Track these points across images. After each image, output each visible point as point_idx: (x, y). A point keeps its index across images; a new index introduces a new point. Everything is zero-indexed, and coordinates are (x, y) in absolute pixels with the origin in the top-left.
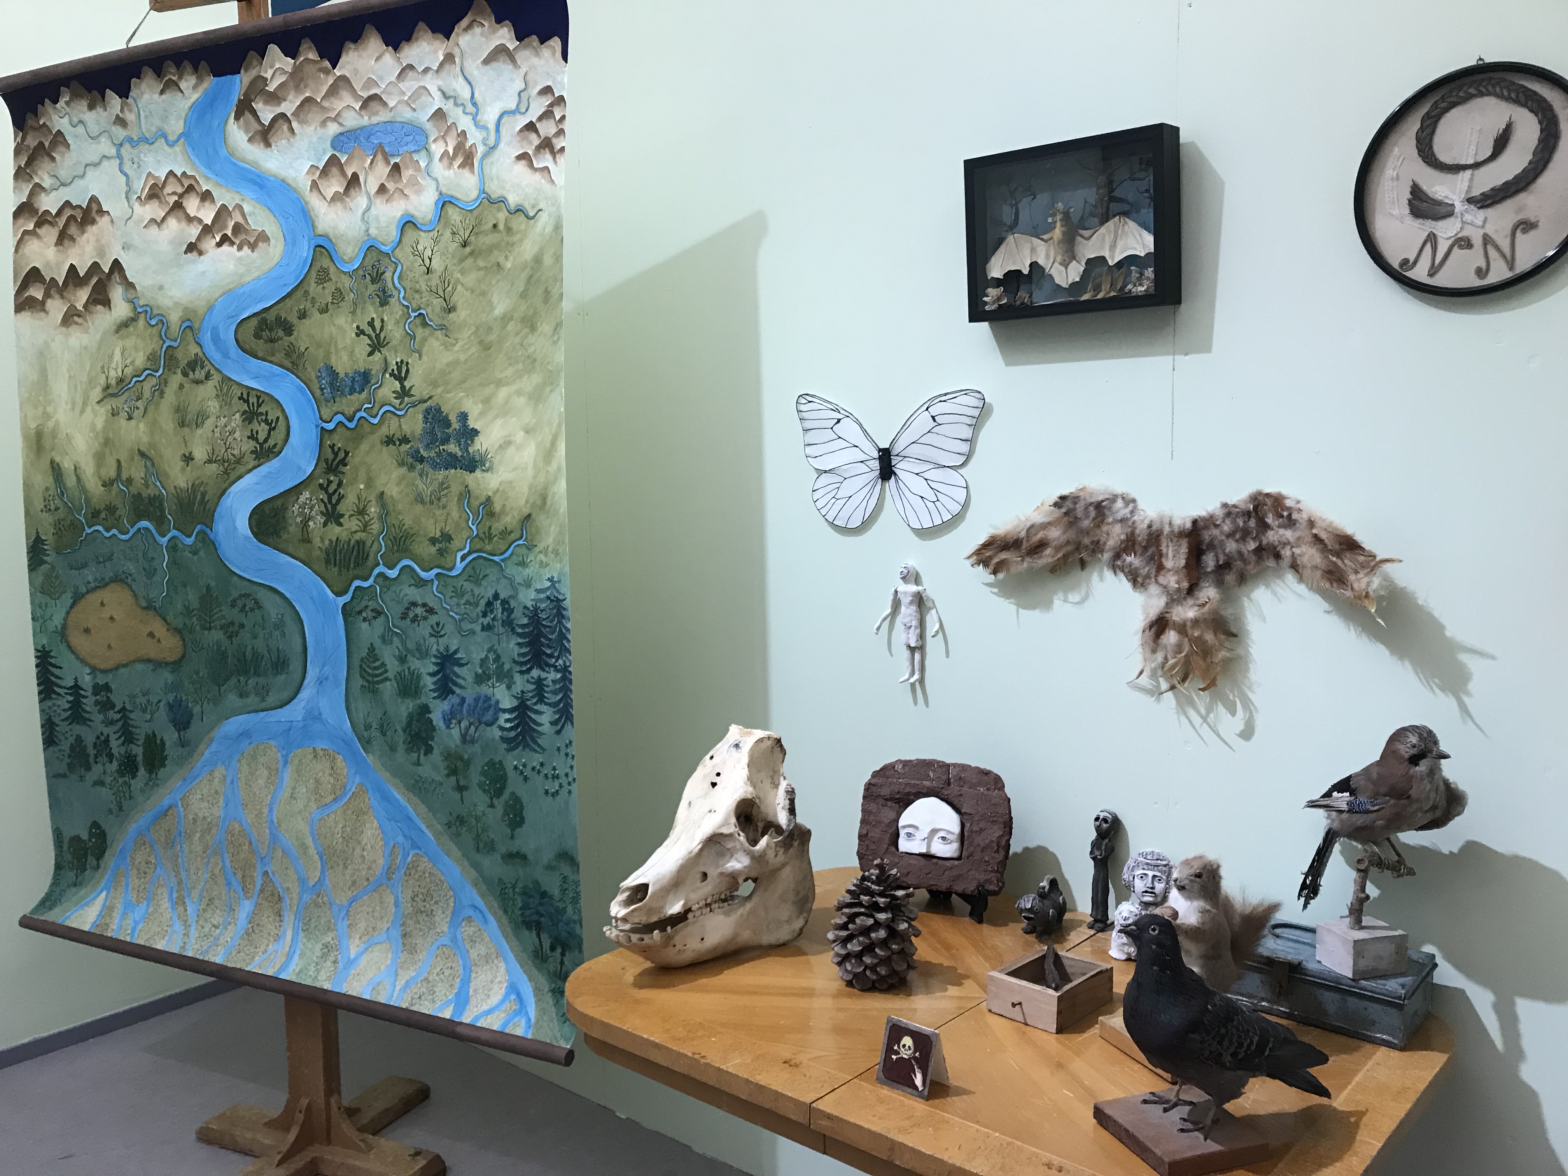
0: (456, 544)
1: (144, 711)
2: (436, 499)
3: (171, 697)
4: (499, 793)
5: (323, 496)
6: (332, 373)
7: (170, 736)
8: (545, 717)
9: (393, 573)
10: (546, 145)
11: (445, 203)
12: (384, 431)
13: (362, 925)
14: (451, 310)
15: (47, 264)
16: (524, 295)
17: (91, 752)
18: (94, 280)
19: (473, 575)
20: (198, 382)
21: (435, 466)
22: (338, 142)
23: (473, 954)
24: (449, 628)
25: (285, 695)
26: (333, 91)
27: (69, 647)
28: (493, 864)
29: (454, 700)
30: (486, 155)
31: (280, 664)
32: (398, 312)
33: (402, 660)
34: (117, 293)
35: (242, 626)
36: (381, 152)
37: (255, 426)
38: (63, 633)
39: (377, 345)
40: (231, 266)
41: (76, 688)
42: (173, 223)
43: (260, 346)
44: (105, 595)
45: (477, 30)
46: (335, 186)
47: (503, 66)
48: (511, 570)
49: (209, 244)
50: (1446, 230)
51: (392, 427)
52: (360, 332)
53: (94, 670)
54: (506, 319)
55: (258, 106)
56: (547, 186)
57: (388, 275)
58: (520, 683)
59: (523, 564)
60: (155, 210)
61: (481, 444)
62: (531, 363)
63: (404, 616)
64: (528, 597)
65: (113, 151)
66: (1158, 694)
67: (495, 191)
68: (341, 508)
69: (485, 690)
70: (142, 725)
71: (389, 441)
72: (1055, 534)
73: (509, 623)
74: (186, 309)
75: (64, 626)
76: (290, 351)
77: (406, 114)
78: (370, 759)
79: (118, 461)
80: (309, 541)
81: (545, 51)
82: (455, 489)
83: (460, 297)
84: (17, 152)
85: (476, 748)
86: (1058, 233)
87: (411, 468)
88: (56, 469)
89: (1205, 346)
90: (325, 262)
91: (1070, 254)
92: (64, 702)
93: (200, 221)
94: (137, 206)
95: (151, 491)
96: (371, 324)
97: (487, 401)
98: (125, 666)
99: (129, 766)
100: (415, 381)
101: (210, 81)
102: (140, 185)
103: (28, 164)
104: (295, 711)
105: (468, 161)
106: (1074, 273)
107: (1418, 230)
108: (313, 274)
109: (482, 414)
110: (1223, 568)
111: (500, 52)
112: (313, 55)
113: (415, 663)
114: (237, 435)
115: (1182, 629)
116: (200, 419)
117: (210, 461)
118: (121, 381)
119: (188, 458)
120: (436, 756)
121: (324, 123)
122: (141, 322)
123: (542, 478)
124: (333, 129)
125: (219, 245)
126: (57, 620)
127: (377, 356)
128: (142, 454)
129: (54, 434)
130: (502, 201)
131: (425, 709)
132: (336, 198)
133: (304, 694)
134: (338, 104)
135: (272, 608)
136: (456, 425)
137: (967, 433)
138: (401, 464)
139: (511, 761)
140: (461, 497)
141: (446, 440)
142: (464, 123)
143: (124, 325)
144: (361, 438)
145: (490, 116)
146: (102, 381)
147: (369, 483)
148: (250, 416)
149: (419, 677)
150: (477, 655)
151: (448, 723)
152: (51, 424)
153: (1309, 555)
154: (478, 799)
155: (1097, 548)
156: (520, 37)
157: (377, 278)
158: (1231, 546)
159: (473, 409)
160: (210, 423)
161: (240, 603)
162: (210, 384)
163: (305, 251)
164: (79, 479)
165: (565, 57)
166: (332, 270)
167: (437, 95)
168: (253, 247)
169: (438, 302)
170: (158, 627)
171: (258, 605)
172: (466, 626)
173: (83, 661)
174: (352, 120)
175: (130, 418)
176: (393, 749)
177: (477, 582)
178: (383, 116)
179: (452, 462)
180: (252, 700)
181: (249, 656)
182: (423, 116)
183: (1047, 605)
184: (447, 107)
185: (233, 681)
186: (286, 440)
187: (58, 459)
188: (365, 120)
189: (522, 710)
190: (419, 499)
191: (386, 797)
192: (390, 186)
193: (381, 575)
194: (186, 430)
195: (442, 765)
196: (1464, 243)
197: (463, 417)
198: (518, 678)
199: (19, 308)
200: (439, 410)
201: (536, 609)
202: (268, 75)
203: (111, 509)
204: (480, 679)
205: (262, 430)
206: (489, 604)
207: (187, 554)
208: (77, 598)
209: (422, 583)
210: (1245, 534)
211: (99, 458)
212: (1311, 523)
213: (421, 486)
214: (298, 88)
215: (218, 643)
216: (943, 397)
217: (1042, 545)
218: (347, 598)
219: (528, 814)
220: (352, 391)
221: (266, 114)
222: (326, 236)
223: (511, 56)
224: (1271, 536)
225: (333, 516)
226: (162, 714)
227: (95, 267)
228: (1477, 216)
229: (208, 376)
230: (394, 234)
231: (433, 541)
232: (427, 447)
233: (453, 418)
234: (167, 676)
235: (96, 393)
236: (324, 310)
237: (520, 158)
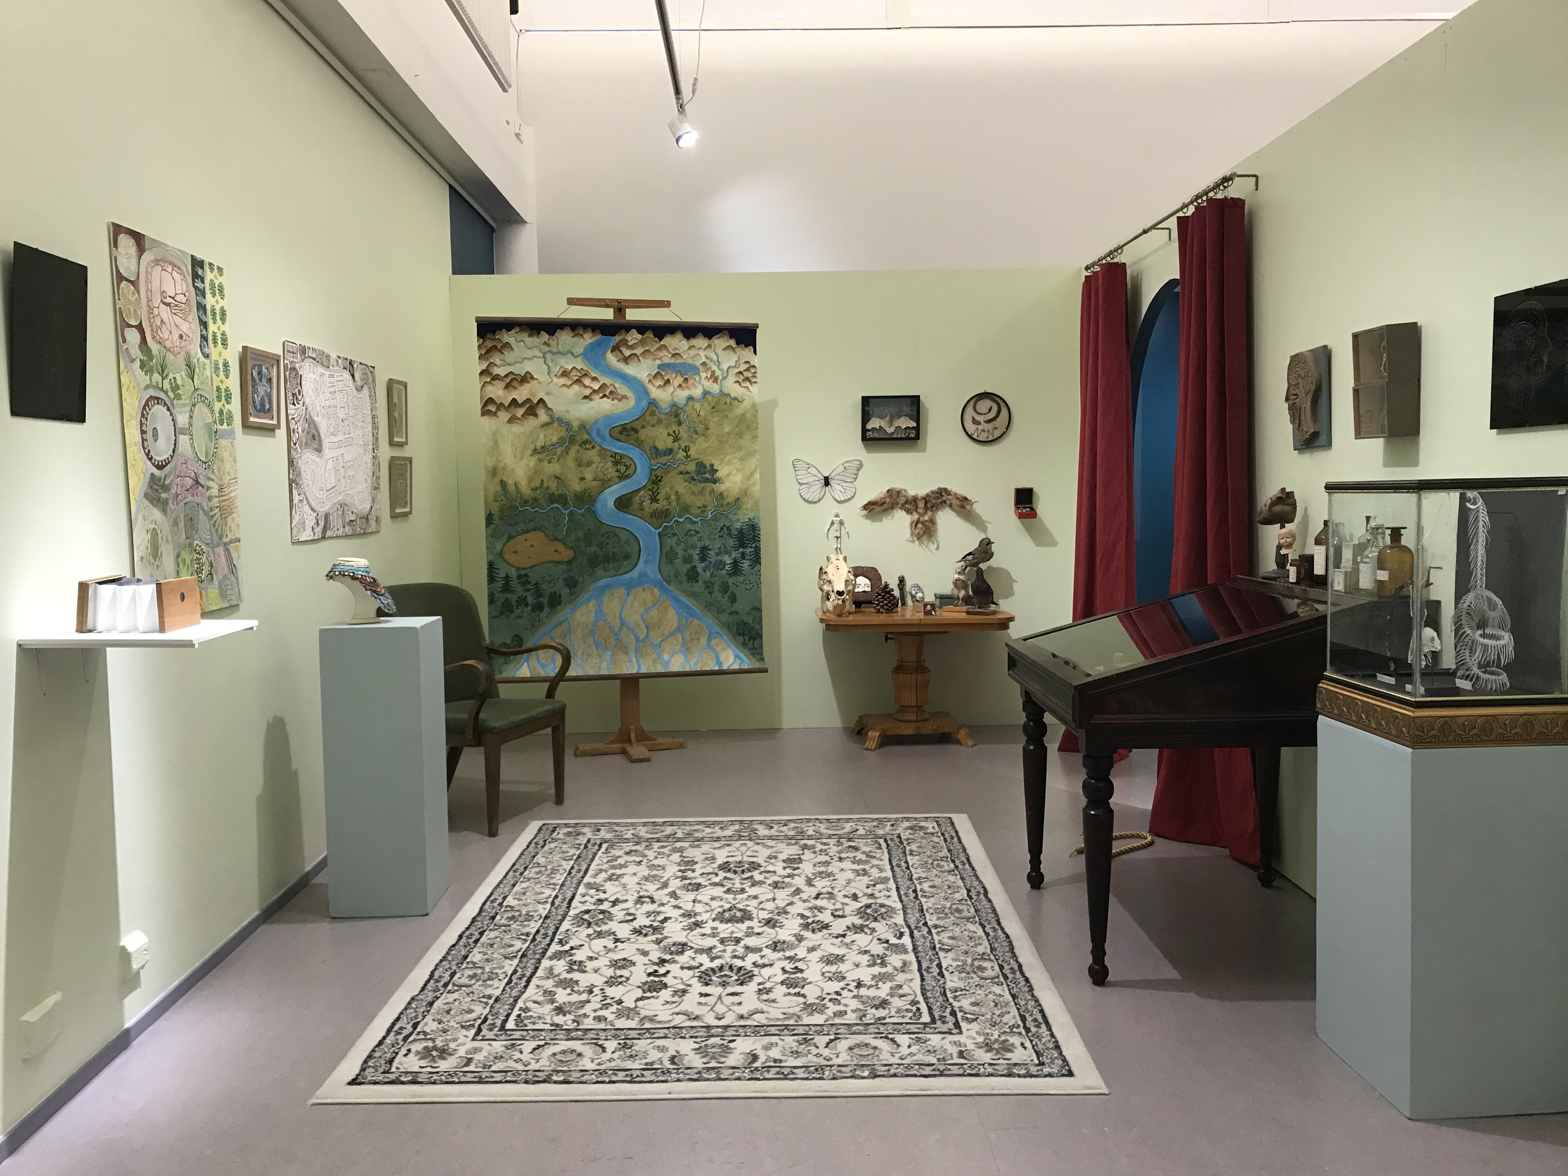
0: (709, 508)
1: (550, 583)
2: (702, 492)
3: (566, 576)
4: (726, 592)
5: (650, 493)
6: (656, 448)
7: (565, 592)
8: (746, 564)
9: (681, 520)
10: (747, 379)
11: (706, 393)
12: (679, 470)
13: (667, 650)
14: (708, 429)
15: (498, 397)
16: (737, 426)
17: (515, 604)
18: (527, 406)
19: (715, 518)
20: (588, 449)
21: (700, 482)
22: (660, 367)
23: (718, 649)
24: (705, 538)
25: (628, 569)
26: (659, 349)
27: (504, 559)
28: (725, 617)
29: (707, 563)
30: (722, 379)
31: (627, 557)
32: (686, 429)
33: (685, 550)
34: (541, 412)
35: (607, 544)
36: (679, 372)
37: (619, 467)
38: (501, 554)
39: (676, 439)
40: (608, 406)
41: (507, 578)
42: (576, 388)
43: (622, 437)
44: (529, 536)
45: (722, 339)
46: (659, 382)
47: (731, 352)
48: (731, 516)
49: (596, 397)
50: (980, 427)
51: (682, 468)
52: (669, 435)
53: (518, 569)
54: (729, 433)
55: (623, 349)
56: (748, 393)
57: (682, 415)
58: (734, 554)
59: (735, 514)
60: (563, 381)
61: (719, 475)
62: (740, 448)
63: (686, 535)
64: (738, 525)
65: (541, 355)
66: (913, 541)
67: (726, 391)
68: (658, 497)
69: (720, 558)
70: (547, 589)
71: (681, 473)
72: (888, 500)
73: (730, 534)
74: (582, 421)
75: (501, 551)
76: (637, 440)
77: (690, 361)
78: (670, 588)
79: (542, 481)
80: (643, 510)
81: (747, 350)
82: (708, 490)
83: (711, 425)
84: (480, 347)
85: (717, 578)
86: (888, 418)
87: (690, 482)
88: (503, 484)
89: (924, 450)
90: (654, 409)
91: (891, 425)
92: (499, 584)
93: (591, 388)
94: (554, 379)
95: (560, 492)
96: (674, 432)
97: (722, 460)
98: (538, 565)
99: (539, 607)
100: (692, 452)
101: (599, 337)
102: (556, 370)
103: (485, 353)
104: (635, 573)
105: (716, 380)
106: (892, 430)
107: (974, 427)
108: (648, 412)
109: (720, 464)
110: (932, 507)
111: (729, 347)
112: (651, 336)
113: (691, 552)
114: (610, 470)
115: (923, 523)
116: (589, 464)
117: (595, 480)
118: (543, 447)
119: (583, 479)
120: (700, 583)
121: (654, 360)
122: (556, 424)
123: (745, 486)
124: (658, 362)
125: (601, 398)
126: (499, 547)
127: (676, 443)
128: (556, 477)
129: (504, 468)
130: (728, 395)
131: (695, 567)
132: (660, 386)
133: (638, 568)
134: (661, 354)
135: (623, 536)
136: (709, 468)
137: (856, 472)
138: (686, 481)
139: (731, 581)
140: (710, 493)
141: (705, 473)
142: (714, 368)
143: (544, 425)
144: (669, 472)
145: (725, 367)
146: (532, 447)
147: (671, 488)
148: (616, 463)
149: (692, 556)
150: (717, 546)
151: (705, 572)
152: (502, 465)
153: (955, 502)
154: (717, 595)
155: (898, 504)
156: (737, 344)
157: (677, 416)
158: (934, 501)
159: (714, 461)
160: (594, 466)
161: (606, 535)
162: (595, 450)
163: (644, 403)
164: (517, 488)
165: (755, 352)
166: (657, 412)
167: (704, 358)
168: (620, 400)
169: (702, 426)
170: (560, 547)
171: (616, 535)
172: (712, 536)
173: (512, 566)
174: (667, 360)
175: (550, 462)
176: (681, 583)
177: (717, 521)
178: (680, 361)
179: (707, 480)
180: (611, 572)
181: (610, 553)
182: (698, 363)
183: (881, 520)
184: (708, 361)
185: (601, 566)
186: (635, 472)
187: (505, 479)
188: (673, 361)
189: (735, 563)
190: (693, 493)
191: (678, 601)
192: (684, 385)
193: (676, 521)
194: (582, 468)
195: (703, 586)
196: (984, 431)
197: (712, 465)
198: (733, 553)
199: (483, 414)
200: (702, 463)
201: (741, 529)
202: (629, 339)
203: (535, 500)
204: (717, 554)
205: (623, 469)
206: (722, 528)
207: (579, 517)
208: (510, 538)
209: (695, 523)
210: (938, 498)
211: (530, 479)
212: (956, 494)
213: (694, 489)
214: (643, 345)
215: (595, 552)
216: (847, 462)
217: (884, 503)
218: (660, 530)
219: (738, 598)
220: (665, 455)
221: (627, 353)
222: (654, 400)
223: (733, 349)
224: (944, 498)
225: (654, 500)
226: (560, 583)
227: (528, 400)
228: (986, 425)
229: (593, 447)
230: (684, 401)
231: (699, 508)
232: (697, 475)
233: (708, 465)
234: (564, 567)
235: (529, 452)
236: (654, 426)
237: (736, 382)
